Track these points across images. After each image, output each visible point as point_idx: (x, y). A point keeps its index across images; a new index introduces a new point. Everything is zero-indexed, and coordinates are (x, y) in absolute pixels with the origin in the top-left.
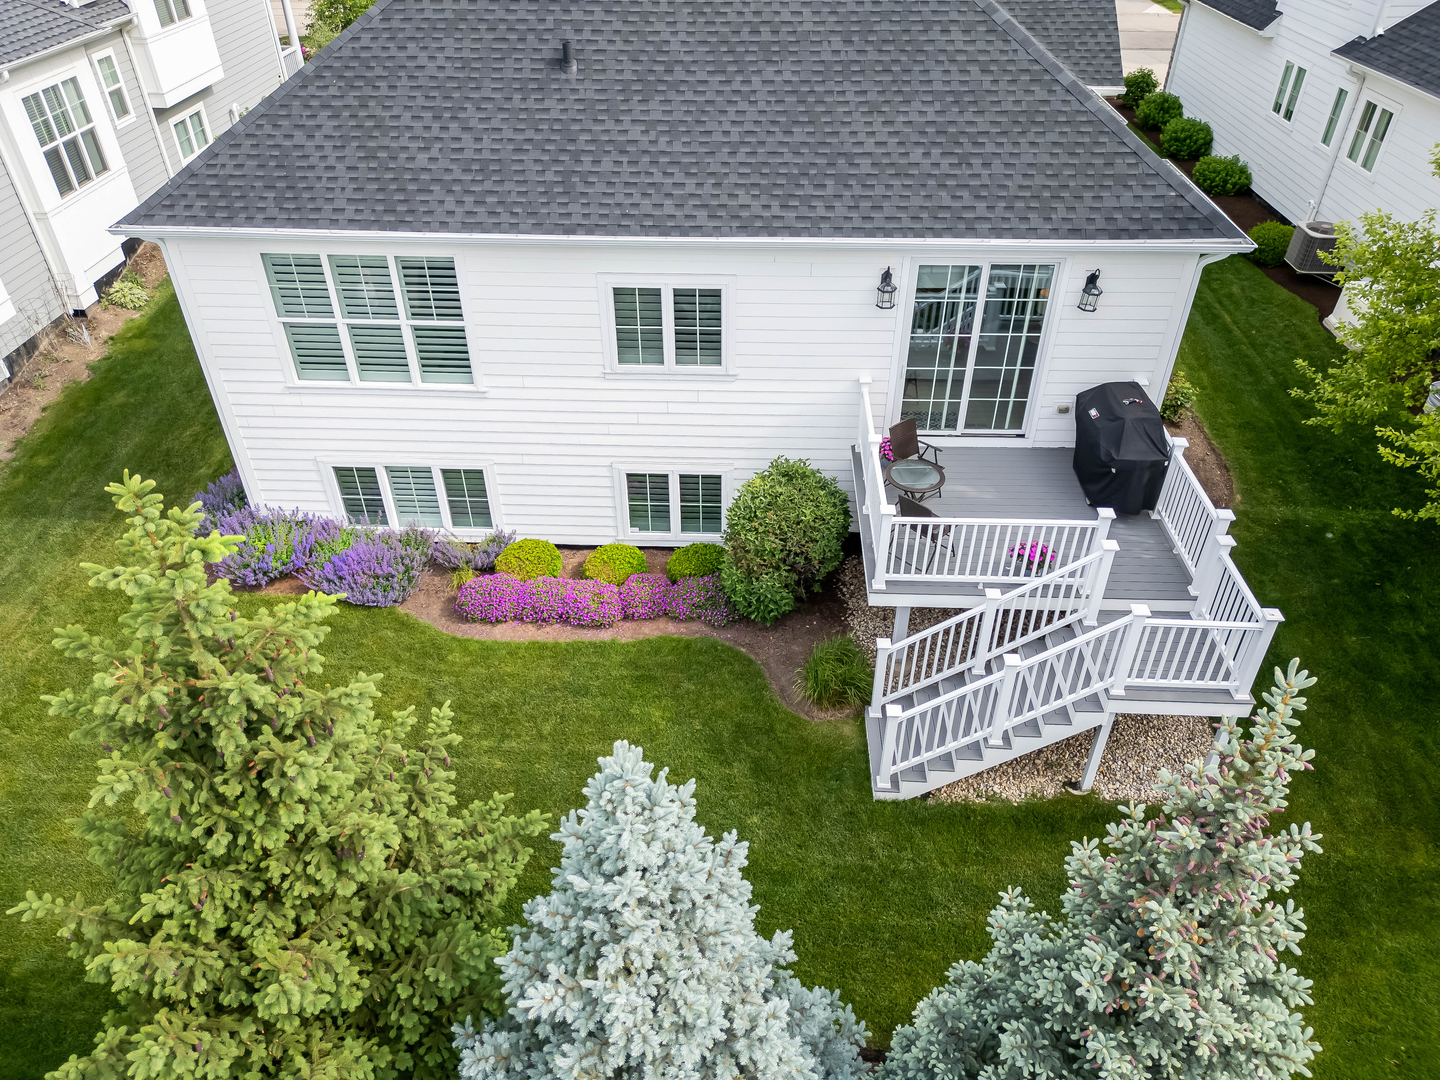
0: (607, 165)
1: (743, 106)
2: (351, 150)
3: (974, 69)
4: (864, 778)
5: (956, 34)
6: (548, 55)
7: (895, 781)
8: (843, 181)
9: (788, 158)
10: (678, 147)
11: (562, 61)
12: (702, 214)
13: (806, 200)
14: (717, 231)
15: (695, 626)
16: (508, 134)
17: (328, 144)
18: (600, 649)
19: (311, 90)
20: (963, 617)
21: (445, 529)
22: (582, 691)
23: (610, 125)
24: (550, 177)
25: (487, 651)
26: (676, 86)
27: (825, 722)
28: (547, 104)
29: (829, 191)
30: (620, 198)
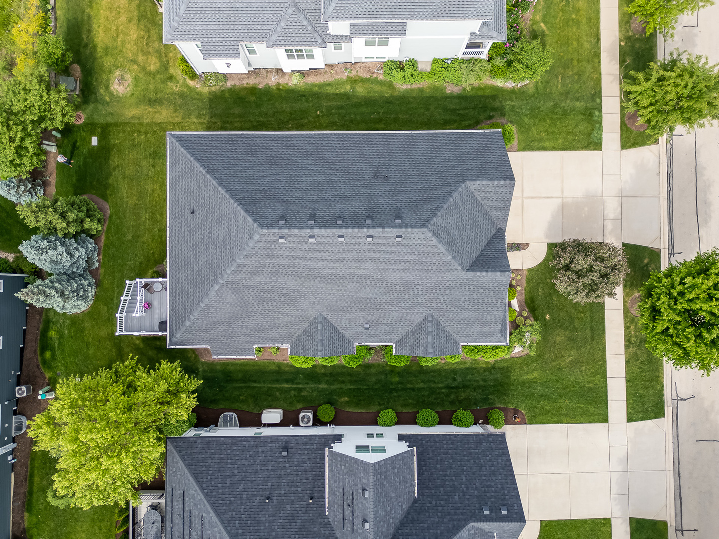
5: (198, 295)
16: (182, 204)
28: (187, 211)
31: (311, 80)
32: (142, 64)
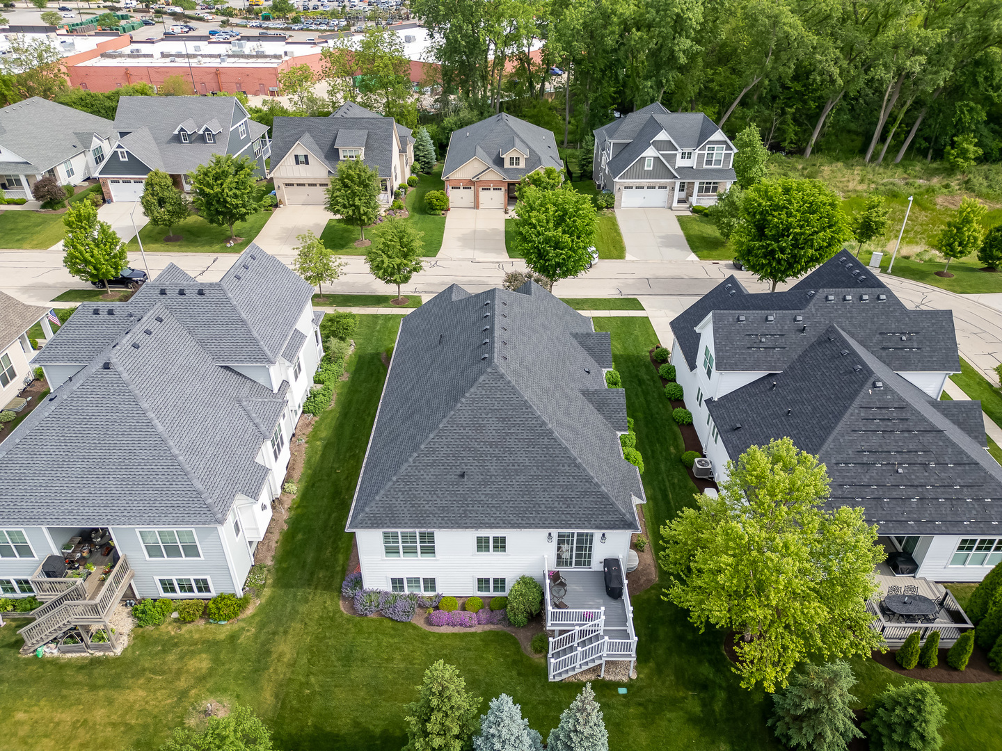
0: (476, 508)
1: (511, 489)
2: (408, 505)
3: (571, 478)
4: (547, 675)
5: (566, 467)
6: (459, 473)
7: (554, 676)
8: (537, 512)
9: (523, 505)
10: (494, 502)
11: (462, 475)
12: (501, 522)
13: (528, 518)
14: (505, 527)
15: (499, 626)
16: (449, 498)
17: (402, 503)
18: (473, 634)
19: (396, 486)
20: (570, 633)
21: (422, 593)
22: (469, 650)
23: (476, 495)
24: (461, 512)
25: (441, 636)
26: (492, 482)
27: (537, 658)
28: (459, 489)
29: (534, 515)
30: (480, 518)
31: (297, 474)
32: (193, 681)
